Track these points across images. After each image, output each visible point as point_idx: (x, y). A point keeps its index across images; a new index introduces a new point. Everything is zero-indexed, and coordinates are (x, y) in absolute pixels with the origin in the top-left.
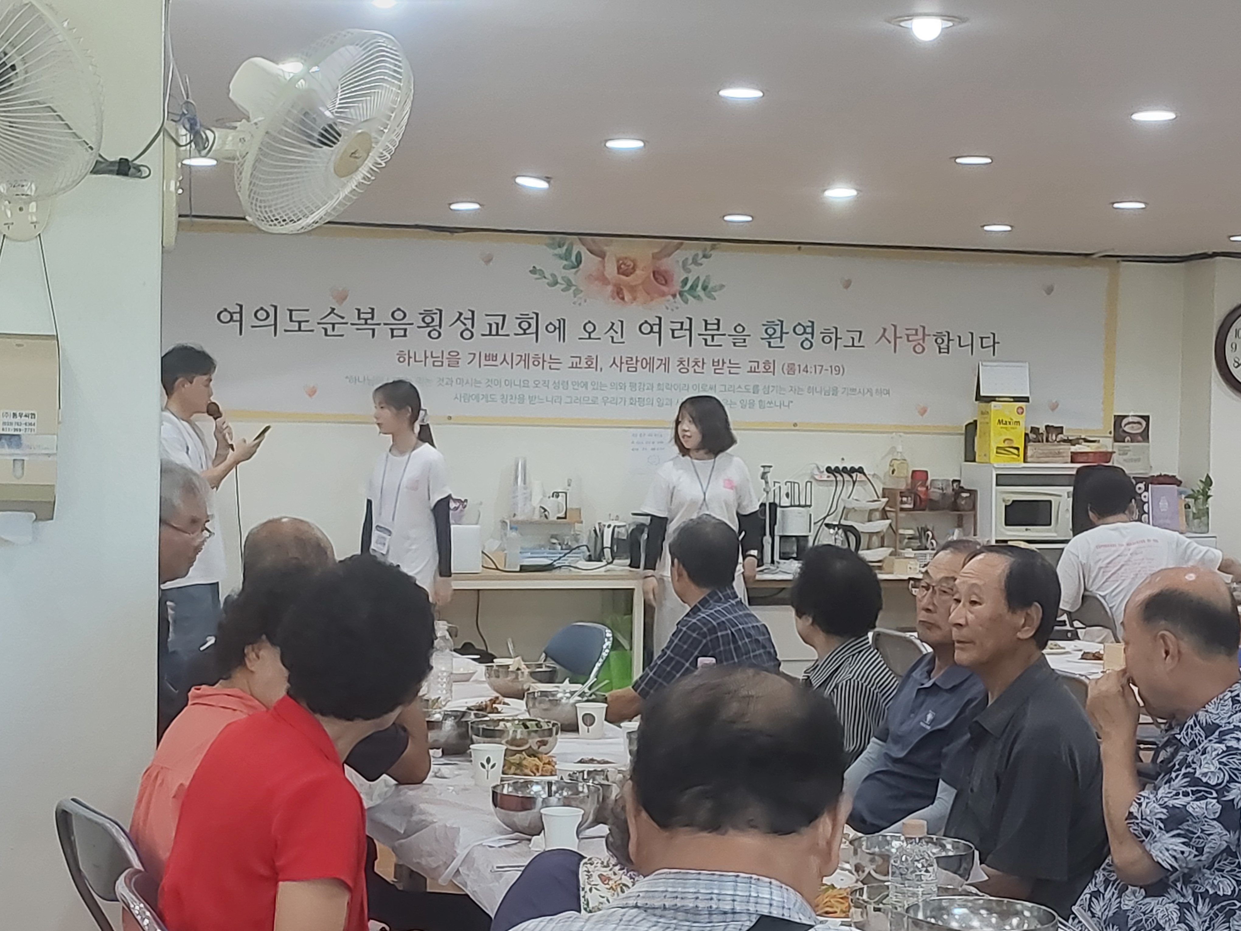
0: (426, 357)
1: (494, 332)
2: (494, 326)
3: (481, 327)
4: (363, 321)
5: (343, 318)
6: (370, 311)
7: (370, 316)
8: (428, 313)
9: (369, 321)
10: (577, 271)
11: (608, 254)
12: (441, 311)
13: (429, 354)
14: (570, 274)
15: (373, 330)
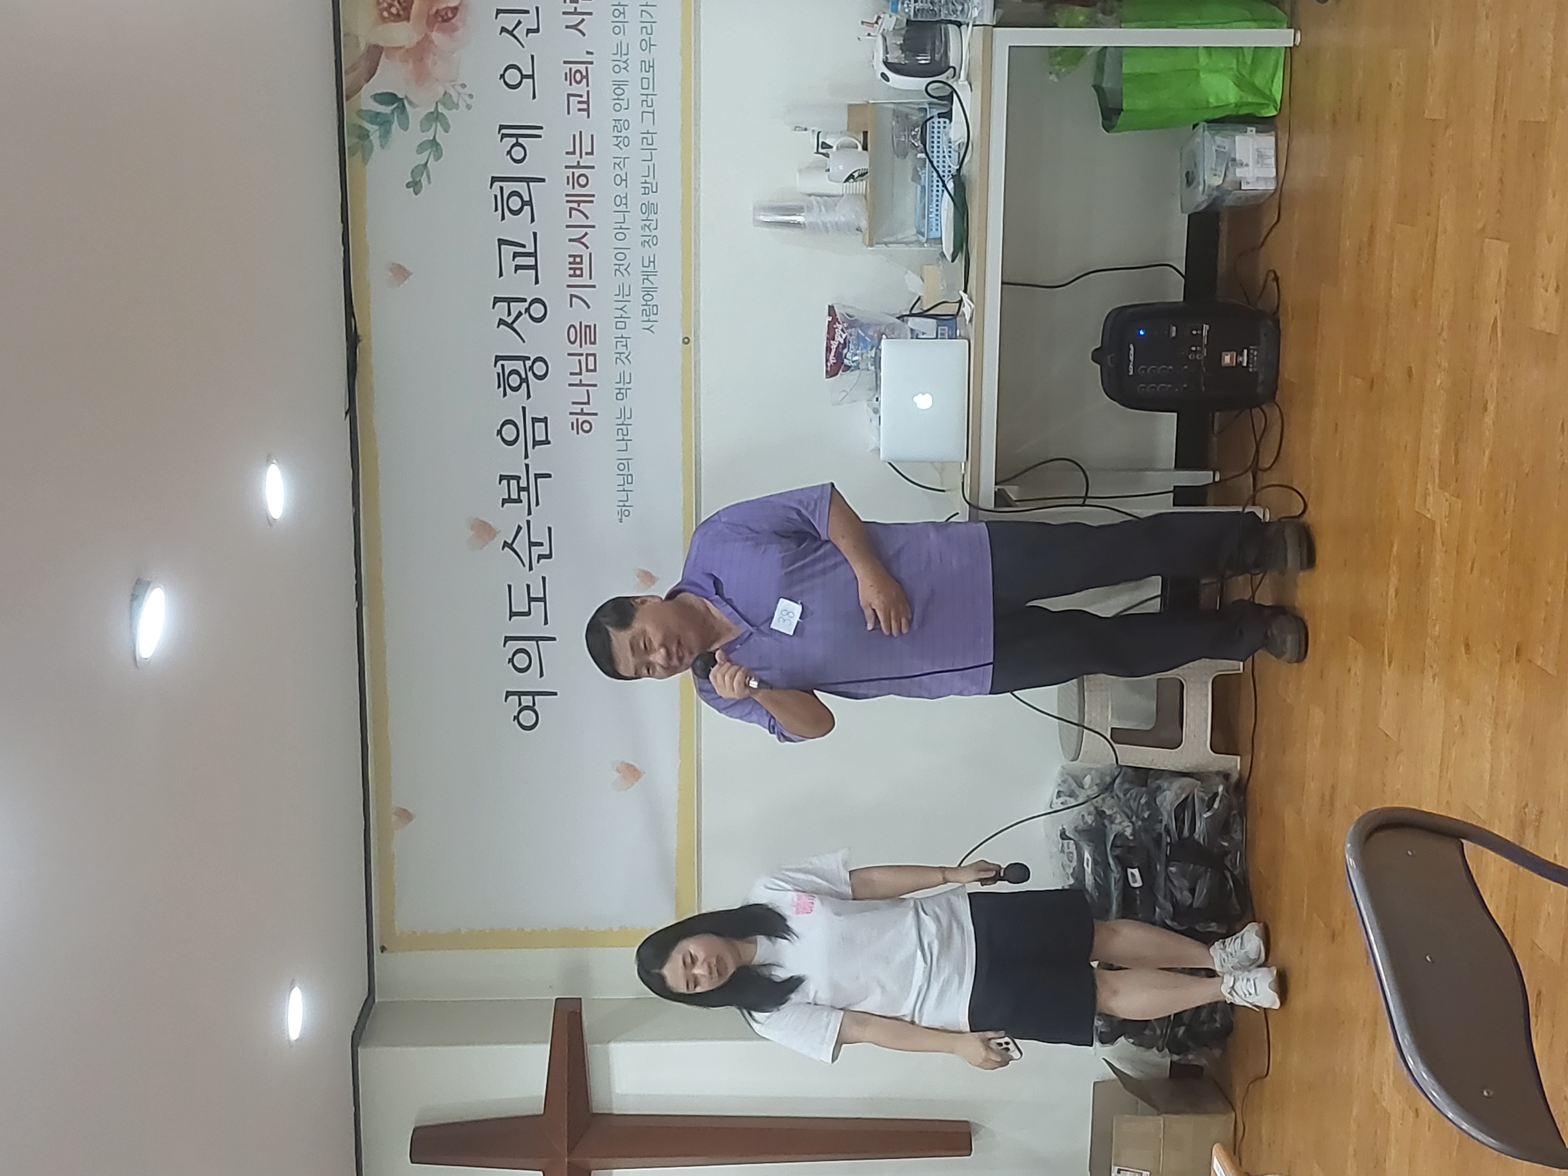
0: (581, 384)
2: (520, 261)
3: (523, 285)
4: (524, 495)
5: (519, 528)
6: (505, 482)
7: (513, 483)
8: (503, 380)
9: (523, 484)
10: (410, 103)
11: (374, 41)
12: (498, 358)
13: (576, 379)
14: (415, 115)
15: (537, 476)
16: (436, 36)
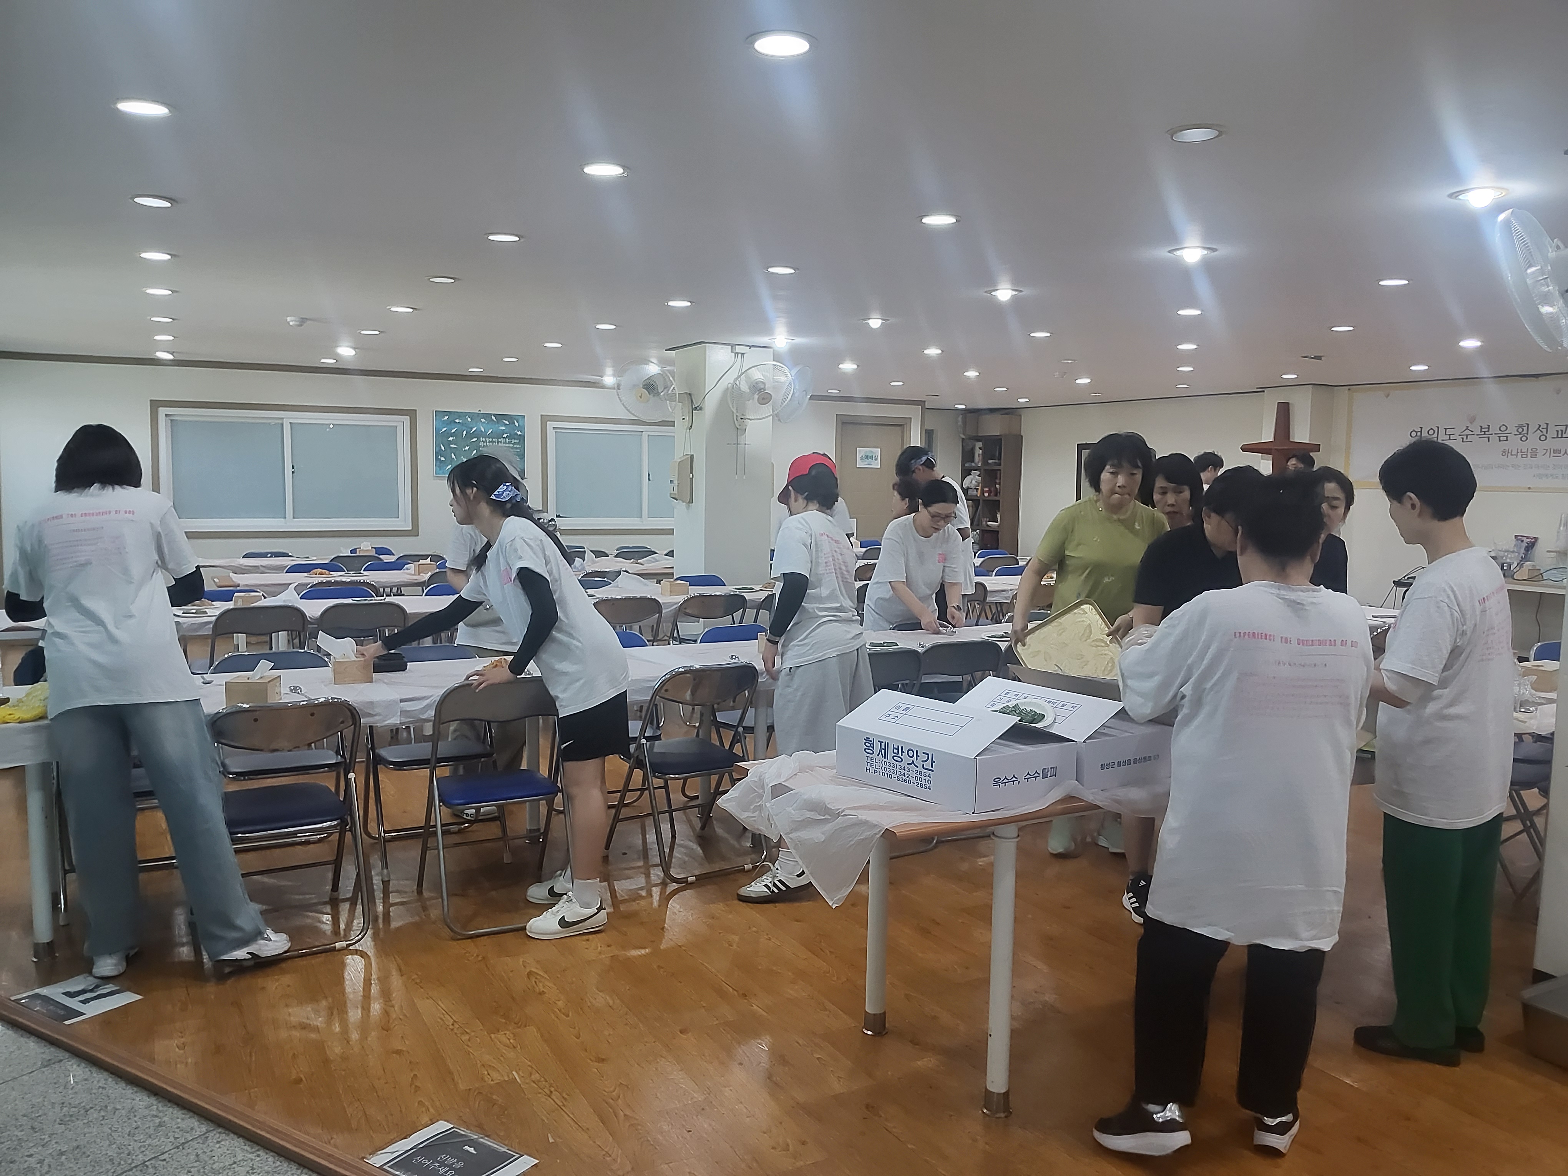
0: (1518, 452)
1: (1560, 436)
2: (1560, 432)
3: (1552, 433)
4: (1483, 433)
5: (1472, 431)
6: (1487, 427)
7: (1487, 430)
8: (1521, 426)
9: (1487, 433)
12: (1528, 424)
13: (1519, 451)
15: (1489, 438)
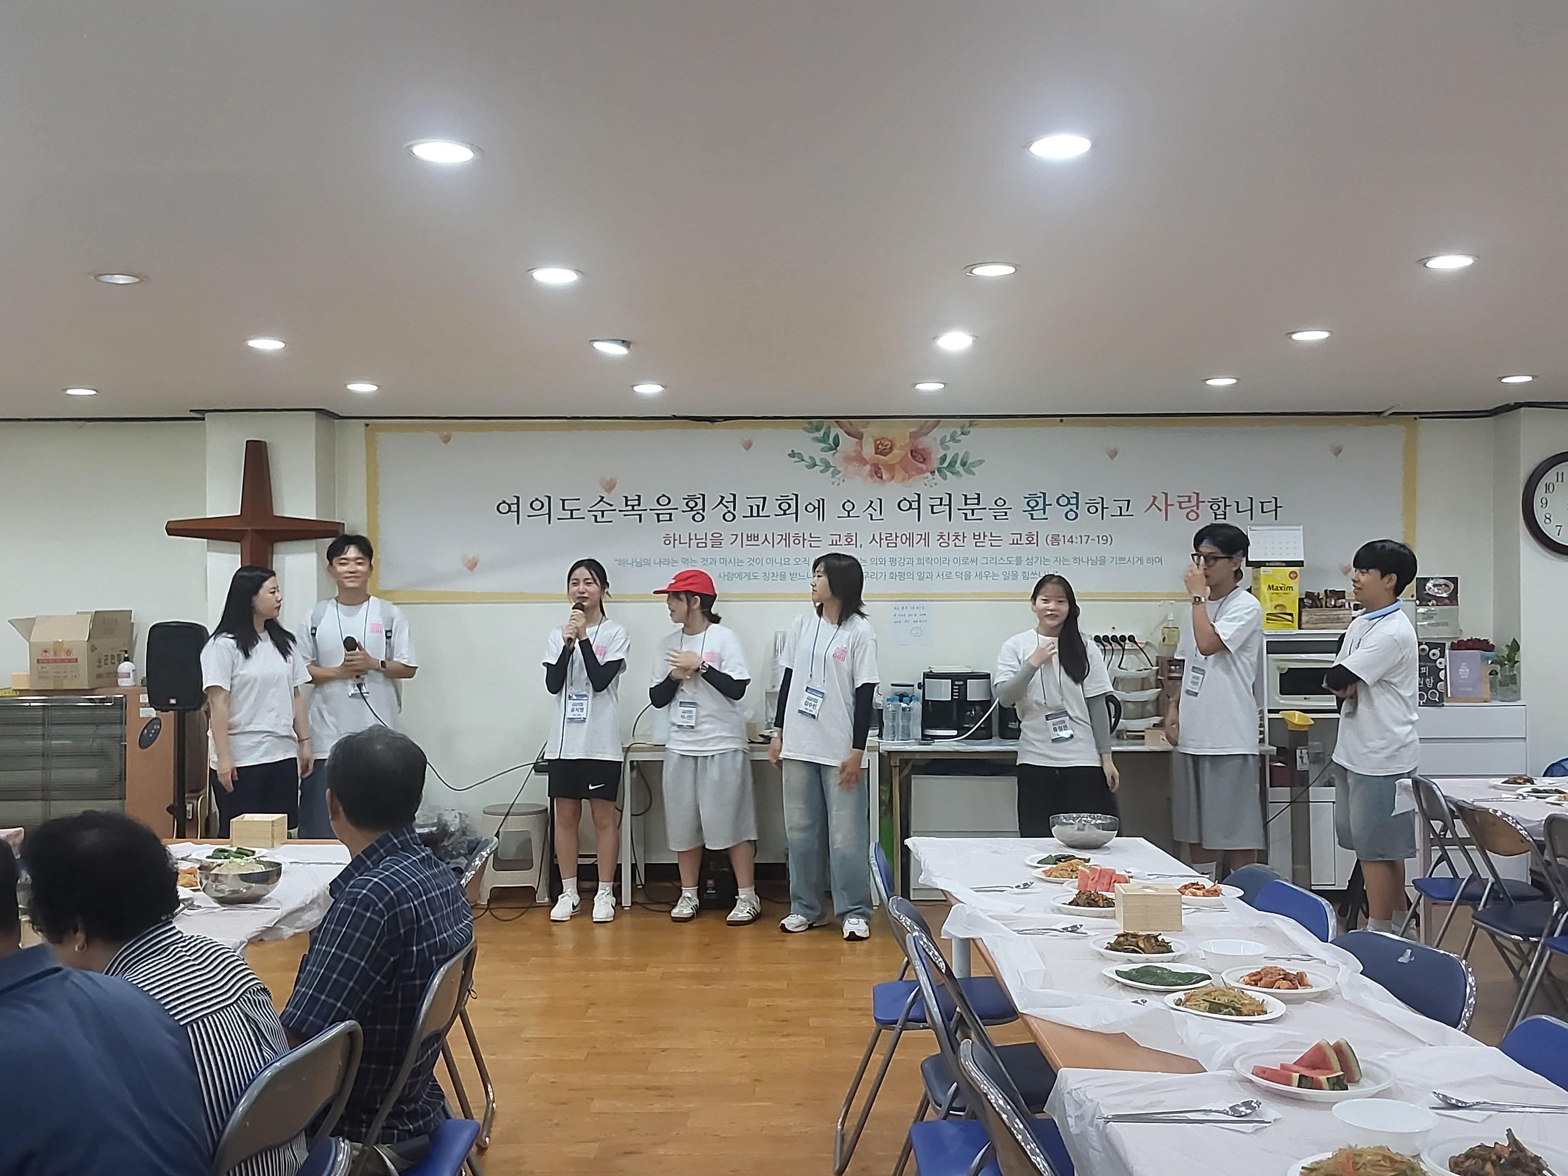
0: (690, 539)
1: (755, 514)
2: (755, 509)
3: (742, 509)
4: (630, 508)
5: (611, 505)
6: (637, 498)
7: (637, 502)
8: (692, 498)
9: (636, 508)
10: (834, 454)
11: (865, 435)
12: (704, 496)
13: (693, 537)
14: (828, 456)
15: (640, 515)
16: (868, 467)
